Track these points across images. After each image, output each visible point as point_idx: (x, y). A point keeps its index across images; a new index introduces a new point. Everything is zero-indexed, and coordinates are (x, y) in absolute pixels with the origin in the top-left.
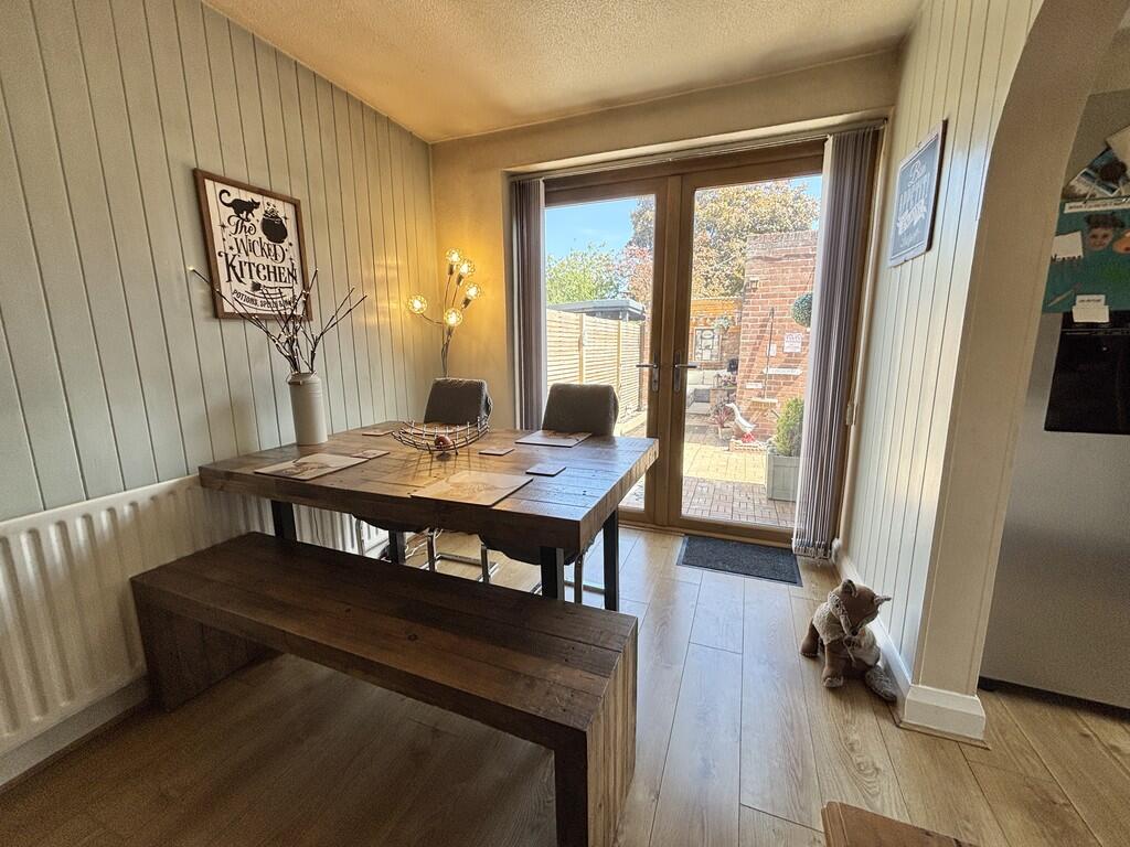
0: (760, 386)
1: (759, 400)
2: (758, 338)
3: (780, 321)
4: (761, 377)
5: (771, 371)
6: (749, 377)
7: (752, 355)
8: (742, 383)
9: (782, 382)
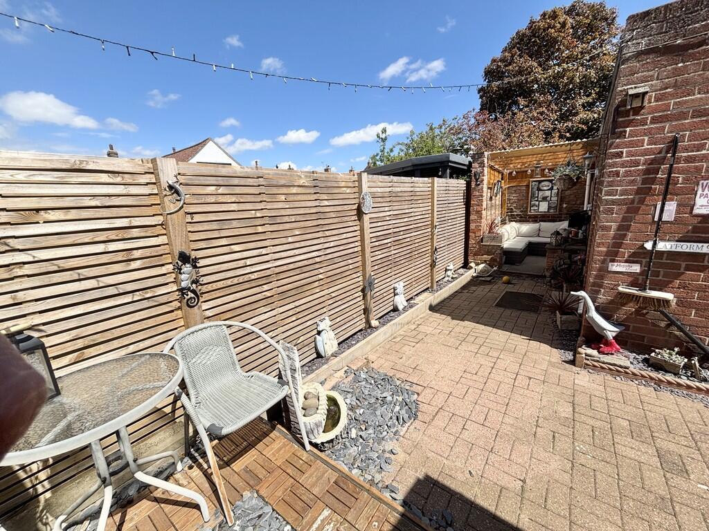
0: (636, 268)
1: (634, 291)
2: (639, 191)
3: (689, 160)
4: (639, 255)
5: (662, 246)
6: (616, 254)
7: (624, 219)
8: (604, 262)
9: (683, 265)
